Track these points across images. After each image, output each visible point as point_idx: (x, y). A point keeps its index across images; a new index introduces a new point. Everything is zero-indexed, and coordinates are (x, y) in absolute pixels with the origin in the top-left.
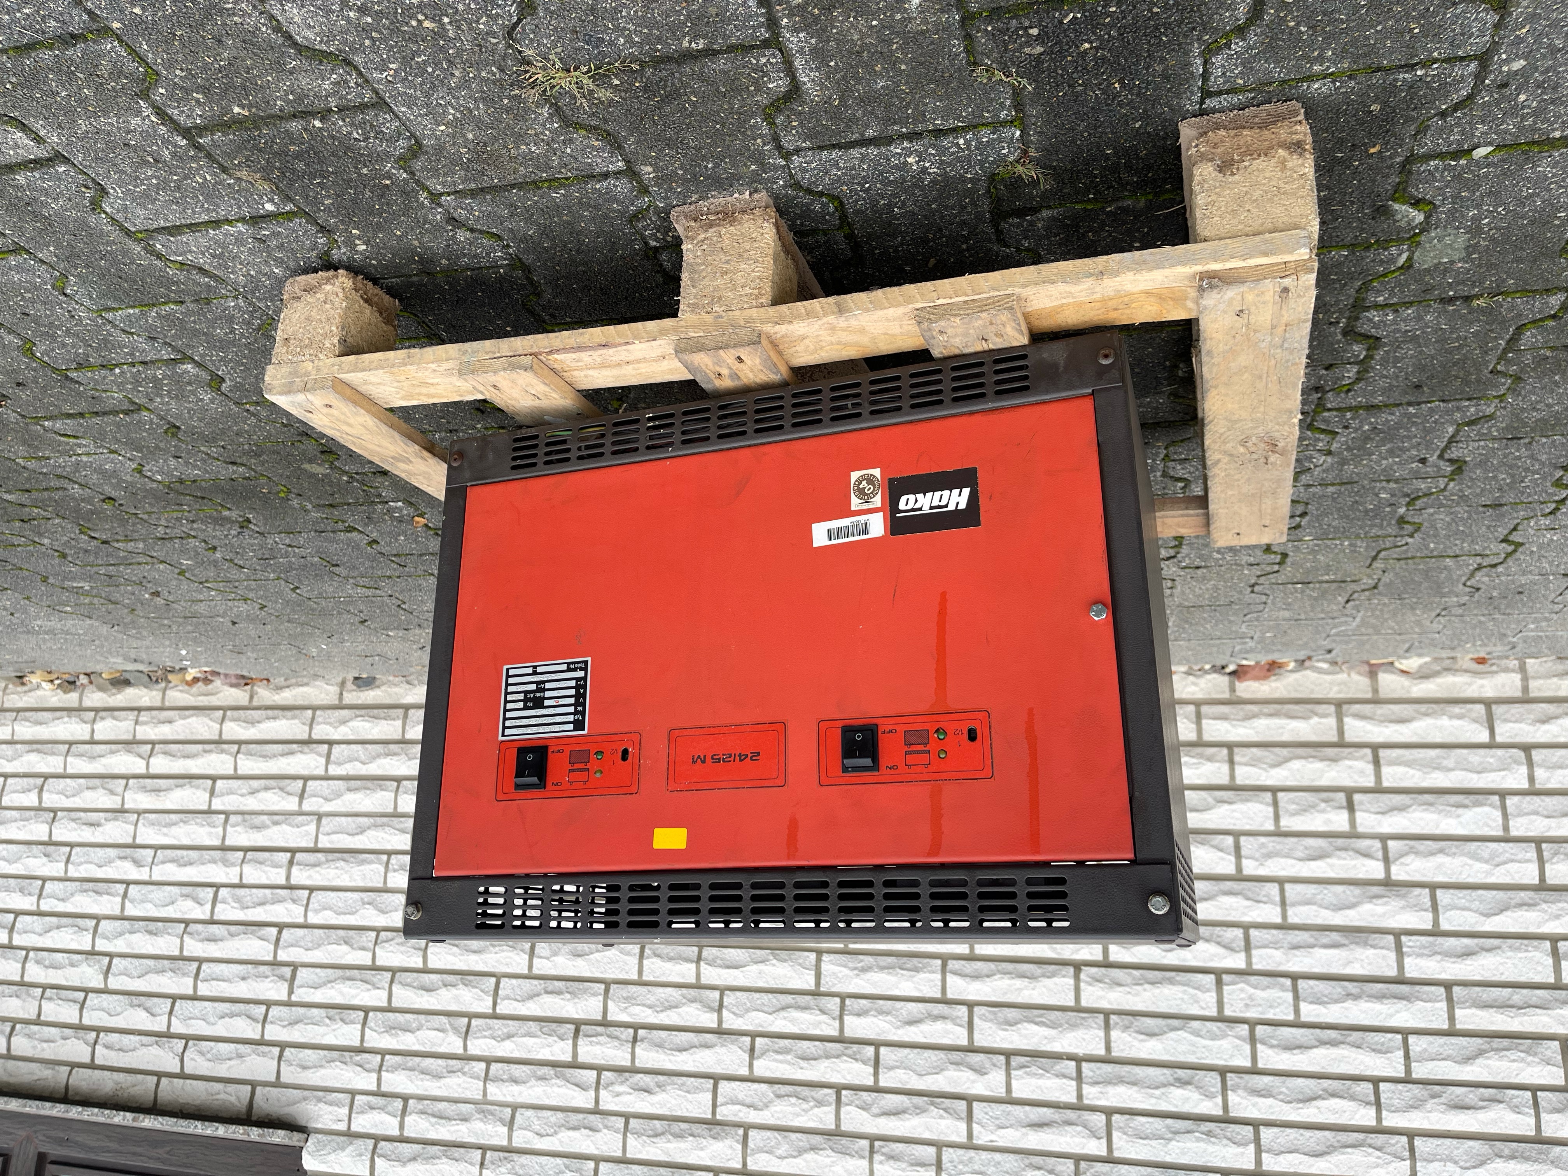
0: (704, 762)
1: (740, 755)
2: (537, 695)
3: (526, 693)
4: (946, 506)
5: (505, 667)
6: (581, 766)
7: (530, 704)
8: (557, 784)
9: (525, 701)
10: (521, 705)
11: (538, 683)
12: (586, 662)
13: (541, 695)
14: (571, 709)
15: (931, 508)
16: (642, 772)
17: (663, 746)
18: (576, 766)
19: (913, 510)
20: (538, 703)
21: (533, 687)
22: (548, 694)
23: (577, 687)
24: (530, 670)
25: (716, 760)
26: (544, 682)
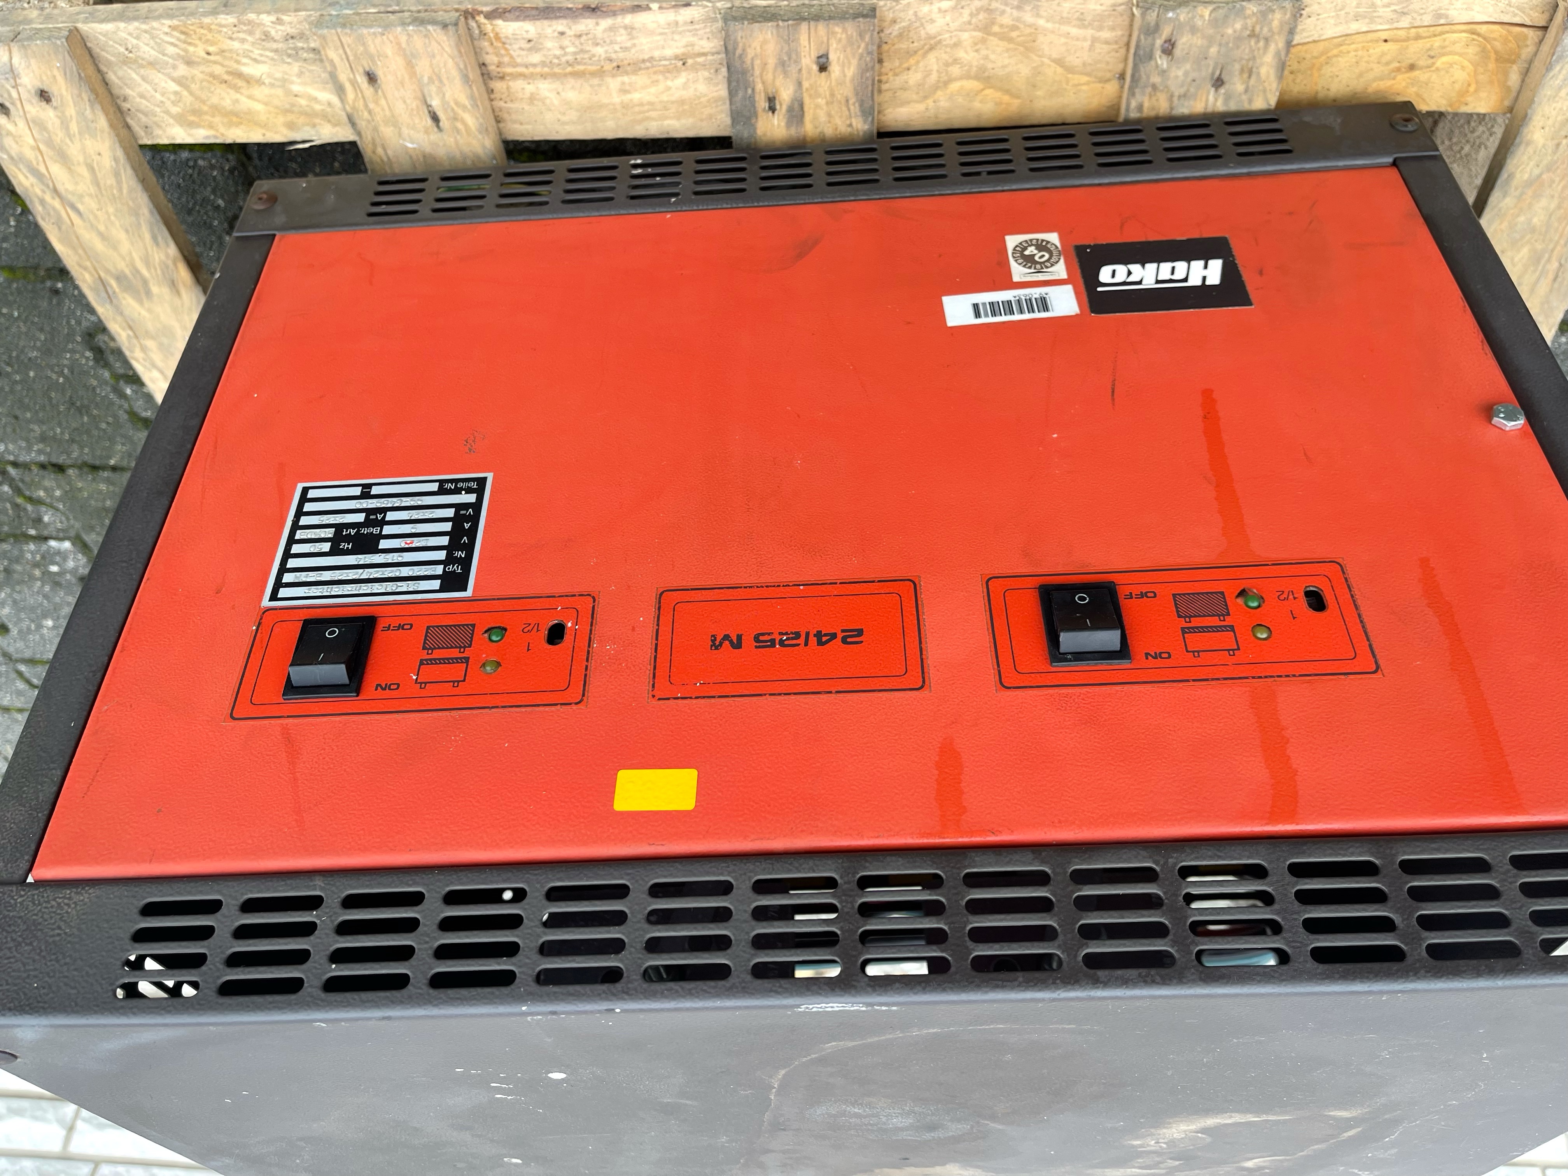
0: (737, 645)
1: (819, 635)
2: (365, 531)
3: (339, 527)
4: (1185, 280)
5: (300, 487)
6: (455, 653)
7: (344, 546)
8: (388, 687)
9: (335, 541)
10: (326, 547)
11: (368, 511)
12: (482, 482)
13: (376, 531)
14: (442, 555)
15: (1158, 282)
16: (592, 664)
17: (645, 619)
18: (437, 654)
19: (1124, 283)
20: (367, 544)
21: (360, 518)
22: (387, 530)
23: (457, 520)
24: (357, 491)
25: (764, 642)
26: (384, 510)
